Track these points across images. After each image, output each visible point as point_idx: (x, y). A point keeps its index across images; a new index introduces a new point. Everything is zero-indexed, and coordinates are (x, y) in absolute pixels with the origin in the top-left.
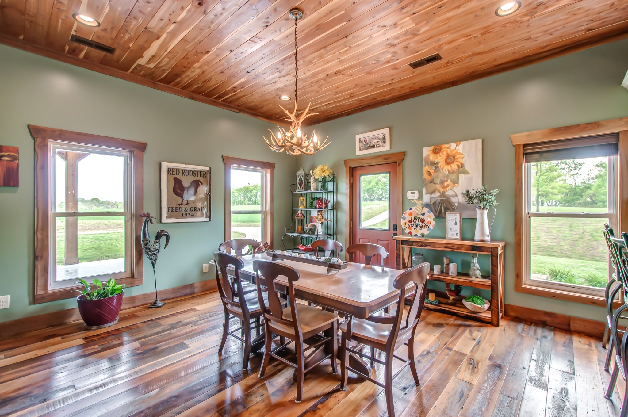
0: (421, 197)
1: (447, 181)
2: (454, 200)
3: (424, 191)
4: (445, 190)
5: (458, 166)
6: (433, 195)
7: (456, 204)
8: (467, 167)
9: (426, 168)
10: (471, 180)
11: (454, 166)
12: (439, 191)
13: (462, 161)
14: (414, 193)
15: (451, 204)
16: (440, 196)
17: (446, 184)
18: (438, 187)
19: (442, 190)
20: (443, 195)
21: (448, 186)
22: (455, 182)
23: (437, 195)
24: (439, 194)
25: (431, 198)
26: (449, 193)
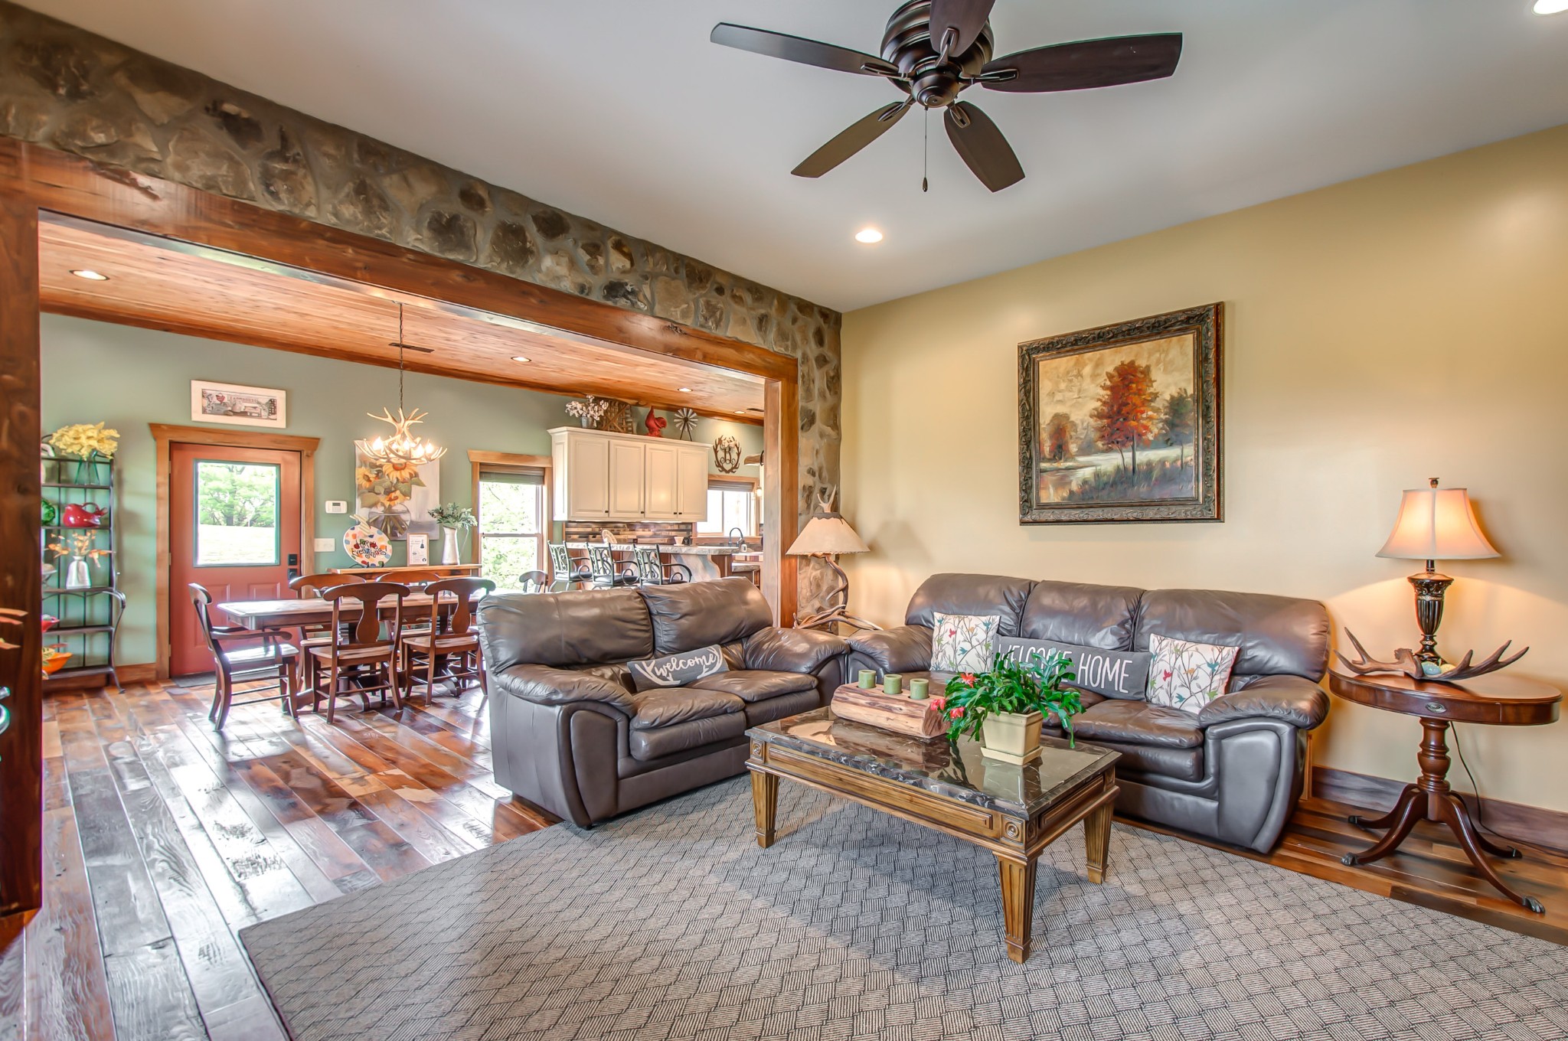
0: (351, 508)
1: (394, 491)
2: (404, 517)
3: (358, 502)
4: (392, 503)
5: (411, 474)
6: (374, 510)
7: (408, 523)
8: (422, 478)
9: (360, 472)
10: (426, 495)
11: (405, 474)
12: (383, 505)
13: (417, 469)
14: (339, 504)
15: (400, 521)
16: (385, 512)
17: (393, 495)
18: (383, 498)
19: (387, 504)
20: (389, 509)
21: (396, 498)
22: (407, 494)
23: (379, 510)
24: (382, 508)
25: (370, 513)
26: (398, 507)
